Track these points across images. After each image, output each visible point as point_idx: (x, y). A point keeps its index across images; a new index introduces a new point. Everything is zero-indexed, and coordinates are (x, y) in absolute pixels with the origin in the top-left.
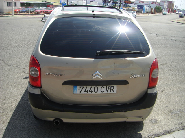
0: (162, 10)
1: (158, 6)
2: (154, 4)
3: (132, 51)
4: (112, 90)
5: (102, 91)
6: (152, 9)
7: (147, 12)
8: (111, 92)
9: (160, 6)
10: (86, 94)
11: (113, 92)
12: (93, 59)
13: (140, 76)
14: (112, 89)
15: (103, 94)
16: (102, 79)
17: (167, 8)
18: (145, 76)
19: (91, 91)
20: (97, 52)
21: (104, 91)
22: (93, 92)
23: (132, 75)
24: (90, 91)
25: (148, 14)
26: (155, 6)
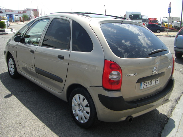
0: (29, 18)
1: (25, 15)
2: (21, 13)
6: (20, 18)
7: (17, 21)
9: (27, 14)
10: (146, 88)
11: (158, 82)
13: (171, 67)
15: (154, 85)
16: (157, 73)
17: (33, 16)
21: (154, 83)
22: (150, 86)
24: (148, 85)
25: (18, 23)
26: (22, 15)
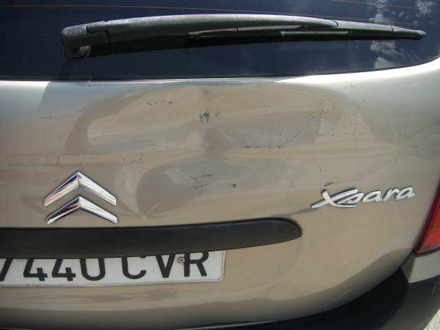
3: (343, 24)
4: (194, 268)
5: (133, 271)
8: (187, 273)
10: (38, 287)
11: (203, 273)
12: (43, 85)
13: (378, 199)
14: (194, 262)
15: (139, 285)
16: (114, 218)
18: (410, 195)
19: (62, 275)
20: (67, 31)
21: (143, 273)
22: (79, 280)
23: (326, 195)
24: (56, 274)
